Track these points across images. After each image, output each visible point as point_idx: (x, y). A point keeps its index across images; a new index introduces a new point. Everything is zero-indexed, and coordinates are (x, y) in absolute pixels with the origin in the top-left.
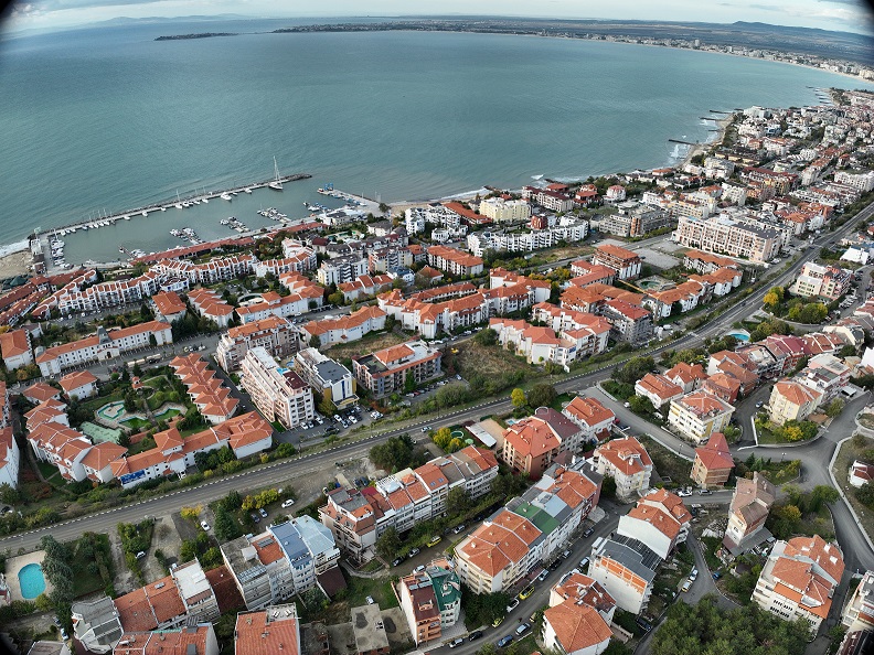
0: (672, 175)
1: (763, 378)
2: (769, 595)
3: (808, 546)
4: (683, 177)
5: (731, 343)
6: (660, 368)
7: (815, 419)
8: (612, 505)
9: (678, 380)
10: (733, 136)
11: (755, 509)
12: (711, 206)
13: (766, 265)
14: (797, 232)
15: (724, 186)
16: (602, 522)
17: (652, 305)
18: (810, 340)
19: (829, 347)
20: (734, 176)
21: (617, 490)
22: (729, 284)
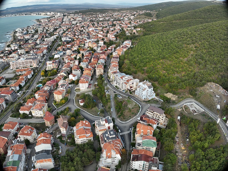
0: (3, 52)
1: (50, 93)
2: (79, 140)
3: (80, 124)
4: (6, 52)
5: (38, 88)
6: (24, 104)
7: (66, 96)
8: (31, 146)
9: (30, 104)
10: (16, 37)
11: (65, 124)
12: (17, 57)
13: (38, 66)
14: (42, 56)
15: (18, 50)
16: (31, 152)
17: (13, 88)
18: (56, 79)
19: (61, 79)
20: (20, 47)
21: (30, 141)
22: (31, 74)
